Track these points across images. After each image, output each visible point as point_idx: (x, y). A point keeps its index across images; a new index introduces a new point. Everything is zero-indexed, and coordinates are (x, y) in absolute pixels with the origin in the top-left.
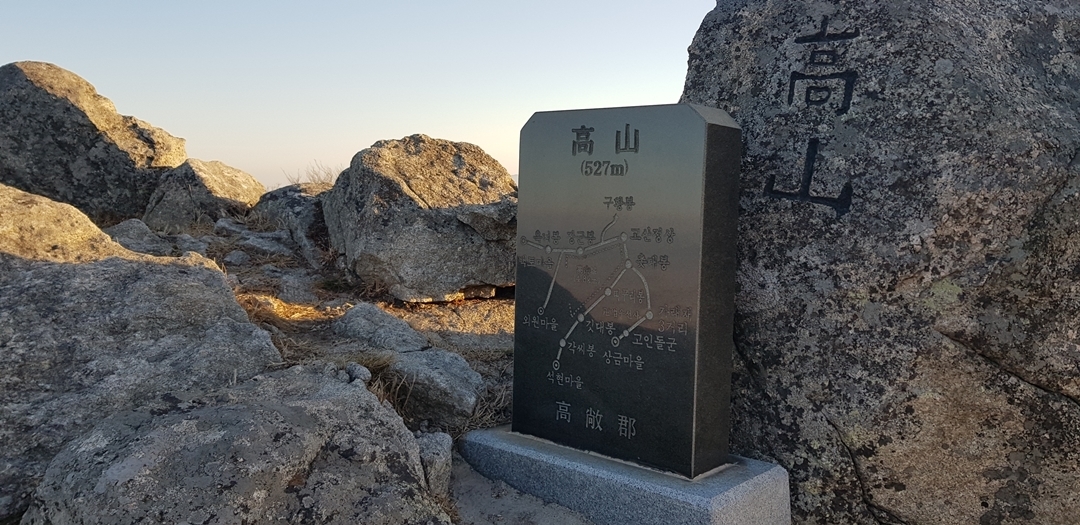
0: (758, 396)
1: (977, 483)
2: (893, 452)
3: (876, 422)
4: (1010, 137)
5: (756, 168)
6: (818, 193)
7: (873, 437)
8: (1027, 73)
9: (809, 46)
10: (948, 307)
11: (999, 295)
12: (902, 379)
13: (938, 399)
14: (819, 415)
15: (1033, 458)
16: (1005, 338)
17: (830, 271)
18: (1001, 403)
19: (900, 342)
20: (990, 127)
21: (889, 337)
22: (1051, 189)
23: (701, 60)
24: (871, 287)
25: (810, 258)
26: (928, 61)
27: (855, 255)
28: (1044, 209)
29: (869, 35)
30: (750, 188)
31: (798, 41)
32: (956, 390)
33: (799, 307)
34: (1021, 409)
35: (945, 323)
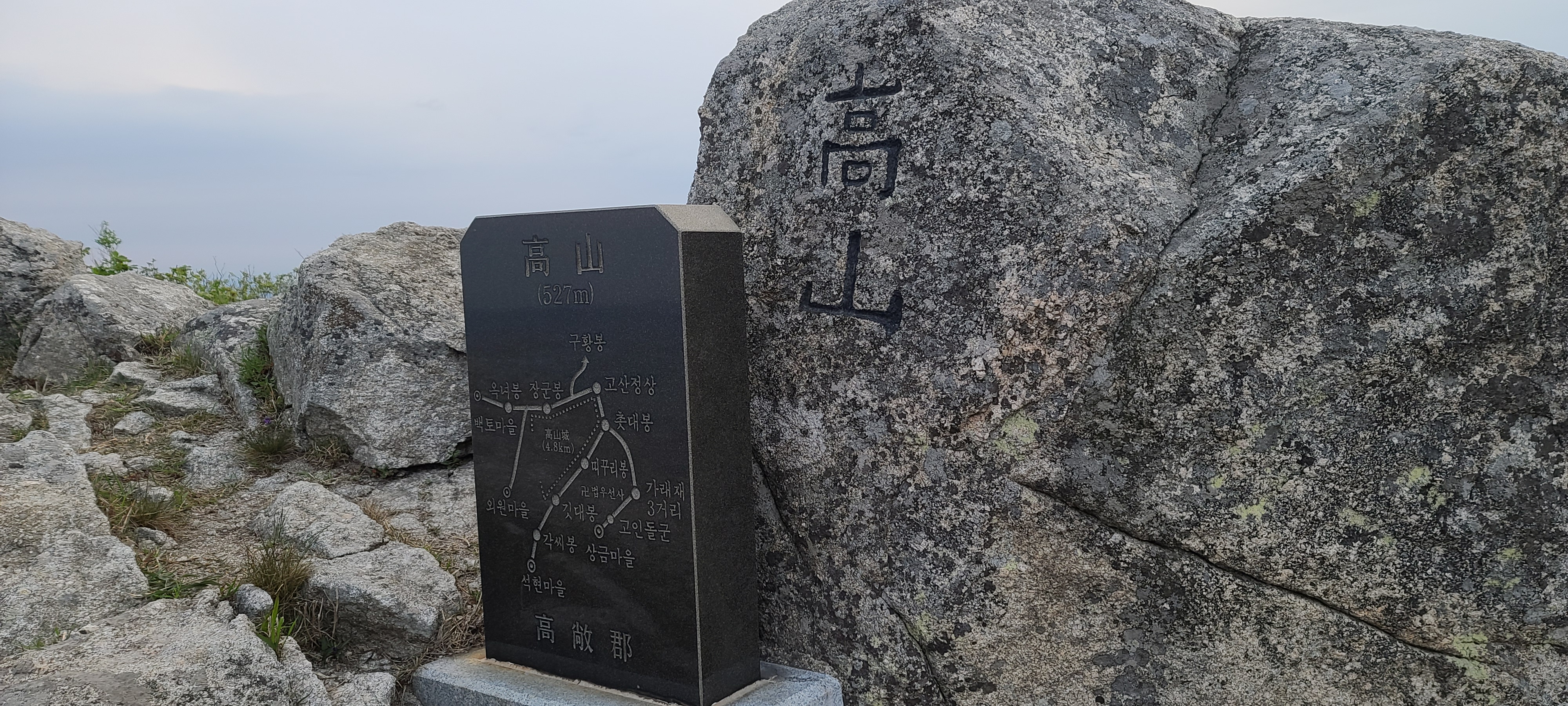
0: (807, 580)
1: (1087, 673)
2: (974, 643)
3: (947, 607)
4: (1083, 223)
5: (788, 273)
6: (863, 304)
7: (946, 626)
8: (1117, 128)
9: (842, 106)
10: (1023, 450)
11: (1085, 431)
12: (975, 549)
13: (1023, 570)
14: (879, 601)
15: (1154, 635)
16: (1099, 485)
17: (882, 410)
18: (1105, 570)
19: (969, 499)
20: (1058, 211)
21: (956, 493)
22: (1136, 288)
23: (715, 126)
24: (931, 428)
25: (859, 392)
26: (982, 124)
27: (910, 386)
28: (1131, 315)
29: (912, 89)
30: (783, 301)
31: (830, 98)
32: (1045, 557)
33: (848, 459)
34: (1130, 574)
35: (1023, 471)
